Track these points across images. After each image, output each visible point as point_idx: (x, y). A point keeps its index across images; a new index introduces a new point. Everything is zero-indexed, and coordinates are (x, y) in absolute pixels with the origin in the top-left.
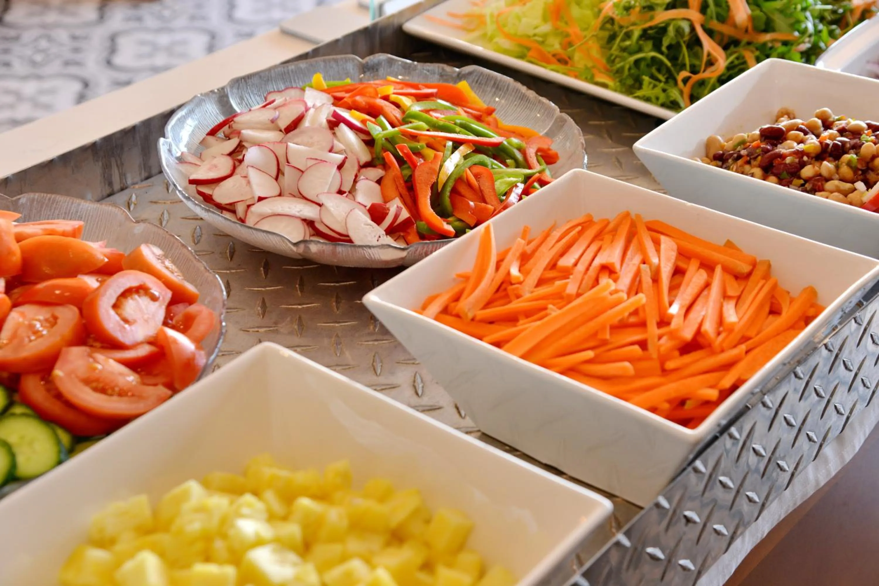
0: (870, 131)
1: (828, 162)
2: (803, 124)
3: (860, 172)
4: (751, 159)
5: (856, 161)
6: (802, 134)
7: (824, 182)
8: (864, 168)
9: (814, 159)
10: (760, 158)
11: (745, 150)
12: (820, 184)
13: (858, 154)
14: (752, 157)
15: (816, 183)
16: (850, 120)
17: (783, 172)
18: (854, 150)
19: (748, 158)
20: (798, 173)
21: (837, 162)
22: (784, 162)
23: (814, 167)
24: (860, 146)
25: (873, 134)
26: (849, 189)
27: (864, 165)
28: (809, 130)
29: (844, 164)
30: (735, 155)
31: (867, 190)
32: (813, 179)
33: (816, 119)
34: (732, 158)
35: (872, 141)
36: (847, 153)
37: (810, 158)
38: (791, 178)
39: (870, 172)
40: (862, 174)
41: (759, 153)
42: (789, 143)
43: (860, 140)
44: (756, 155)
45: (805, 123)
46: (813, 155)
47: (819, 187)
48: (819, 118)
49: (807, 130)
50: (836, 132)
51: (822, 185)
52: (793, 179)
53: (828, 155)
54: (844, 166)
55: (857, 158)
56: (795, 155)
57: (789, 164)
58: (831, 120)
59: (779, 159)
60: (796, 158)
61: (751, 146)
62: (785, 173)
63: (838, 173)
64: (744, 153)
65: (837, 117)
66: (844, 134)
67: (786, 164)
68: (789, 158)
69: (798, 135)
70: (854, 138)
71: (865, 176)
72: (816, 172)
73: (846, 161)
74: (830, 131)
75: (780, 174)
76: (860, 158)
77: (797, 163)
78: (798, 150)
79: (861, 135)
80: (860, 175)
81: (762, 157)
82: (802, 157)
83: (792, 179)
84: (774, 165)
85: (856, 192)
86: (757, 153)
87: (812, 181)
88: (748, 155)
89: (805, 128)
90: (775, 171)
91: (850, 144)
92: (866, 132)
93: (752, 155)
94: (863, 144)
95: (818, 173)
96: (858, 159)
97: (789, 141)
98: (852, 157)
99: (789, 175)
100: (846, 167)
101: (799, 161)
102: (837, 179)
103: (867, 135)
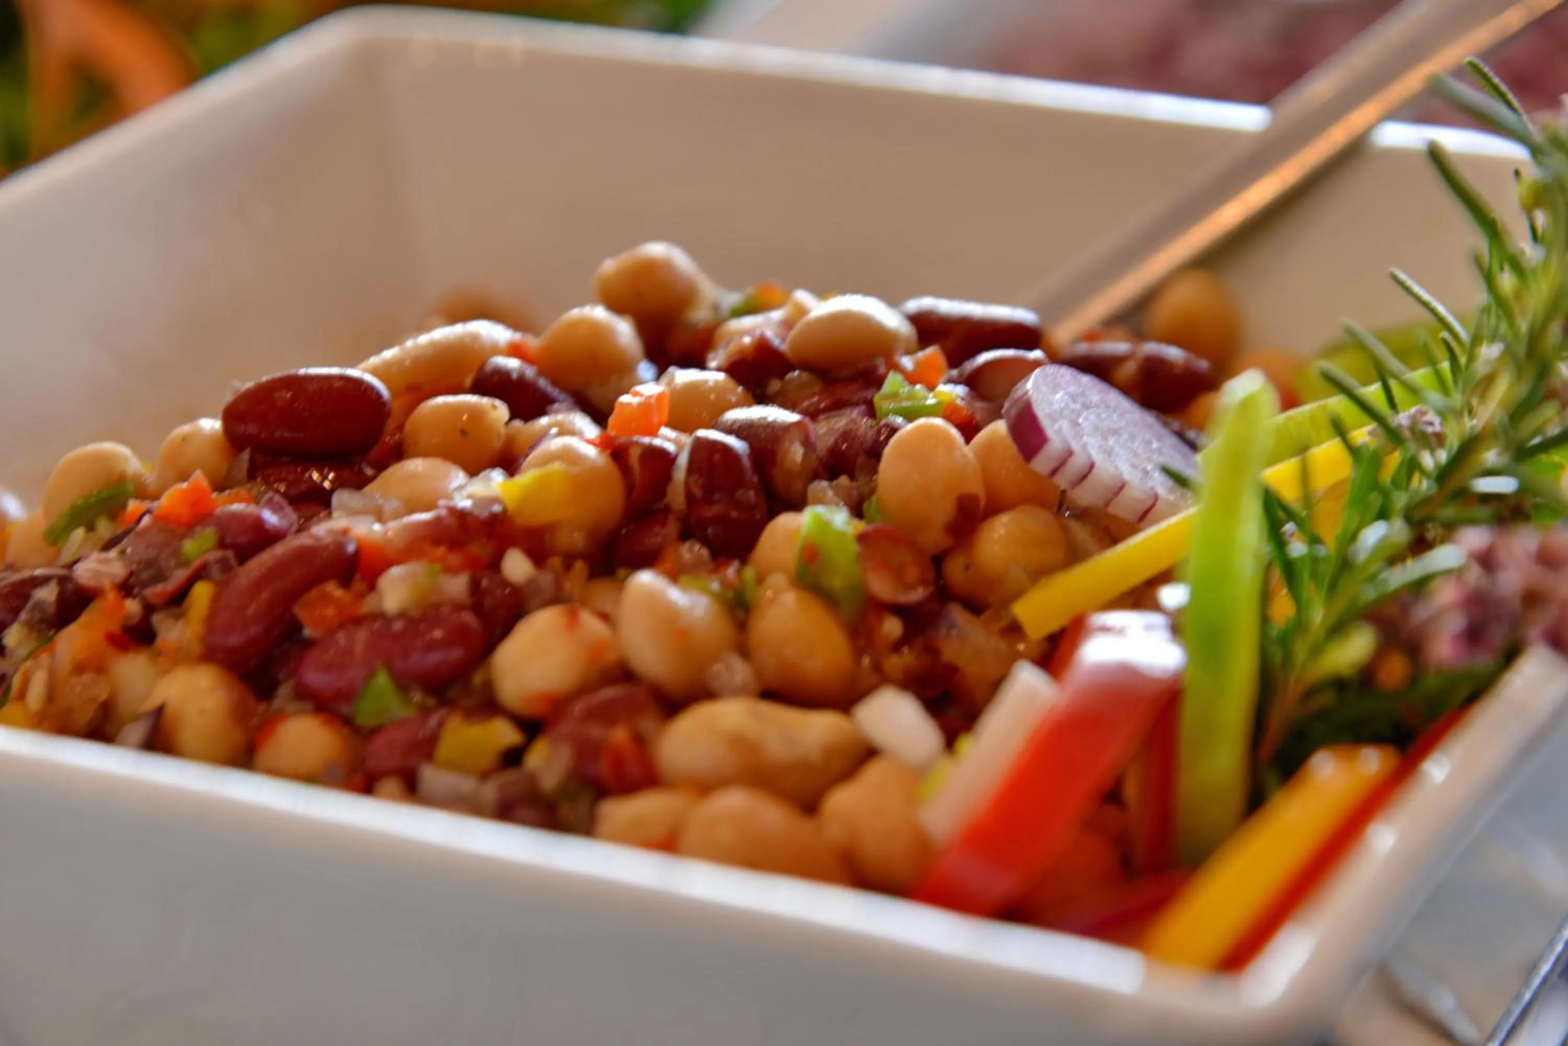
0: (932, 352)
1: (674, 576)
2: (514, 350)
3: (892, 627)
4: (149, 609)
5: (855, 548)
6: (498, 410)
7: (647, 724)
8: (917, 595)
9: (580, 566)
10: (202, 592)
11: (113, 553)
12: (619, 735)
13: (870, 507)
14: (155, 591)
15: (595, 731)
16: (802, 296)
17: (370, 675)
18: (844, 480)
19: (133, 606)
20: (478, 679)
21: (731, 571)
22: (369, 605)
23: (573, 617)
24: (875, 452)
25: (954, 373)
26: (830, 751)
27: (912, 573)
28: (555, 383)
29: (778, 580)
30: (47, 594)
31: (950, 741)
32: (578, 708)
33: (599, 313)
34: (23, 616)
35: (949, 413)
36: (797, 504)
37: (555, 562)
38: (425, 712)
39: (958, 615)
40: (905, 640)
41: (196, 564)
42: (415, 476)
43: (871, 412)
44: (179, 576)
45: (533, 343)
46: (576, 539)
47: (618, 764)
48: (616, 307)
49: (543, 383)
50: (721, 376)
51: (640, 742)
52: (441, 724)
53: (672, 528)
54: (777, 593)
55: (860, 526)
56: (441, 550)
57: (402, 615)
58: (700, 315)
59: (333, 589)
60: (449, 570)
61: (146, 520)
62: (382, 680)
63: (744, 651)
64: (97, 574)
65: (731, 299)
66: (775, 386)
67: (380, 616)
68: (395, 571)
69: (476, 414)
70: (837, 406)
71: (932, 651)
72: (595, 651)
73: (790, 556)
74: (683, 376)
75: (349, 695)
76: (877, 524)
77: (458, 607)
78: (461, 515)
79: (878, 383)
80: (896, 647)
81: (221, 587)
82: (495, 564)
83: (433, 721)
84: (308, 632)
85: (873, 772)
86: (185, 564)
87: (565, 727)
88: (126, 588)
89: (530, 372)
90: (314, 677)
91: (808, 444)
92: (907, 362)
93: (160, 577)
94: (893, 430)
95: (611, 657)
96: (862, 538)
97: (415, 465)
98: (823, 525)
99: (417, 697)
100: (790, 598)
101: (475, 587)
102: (739, 692)
103: (912, 379)
